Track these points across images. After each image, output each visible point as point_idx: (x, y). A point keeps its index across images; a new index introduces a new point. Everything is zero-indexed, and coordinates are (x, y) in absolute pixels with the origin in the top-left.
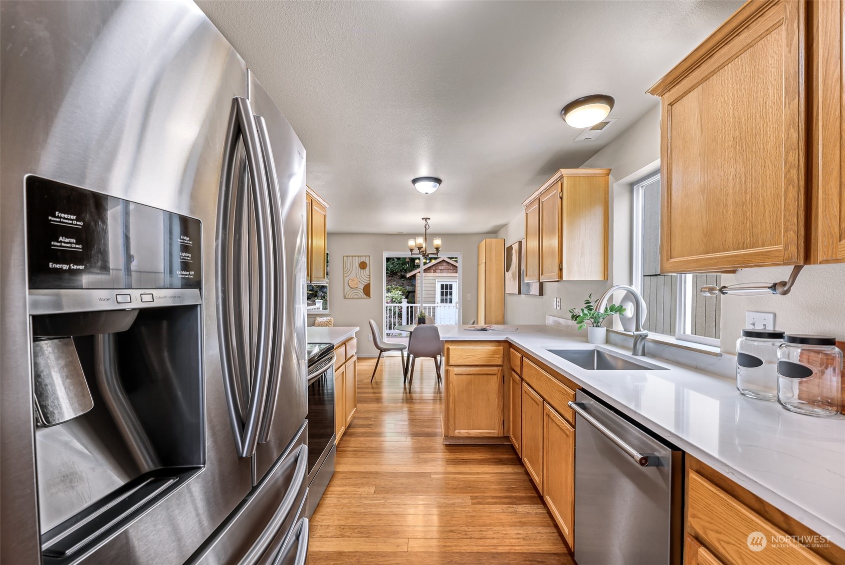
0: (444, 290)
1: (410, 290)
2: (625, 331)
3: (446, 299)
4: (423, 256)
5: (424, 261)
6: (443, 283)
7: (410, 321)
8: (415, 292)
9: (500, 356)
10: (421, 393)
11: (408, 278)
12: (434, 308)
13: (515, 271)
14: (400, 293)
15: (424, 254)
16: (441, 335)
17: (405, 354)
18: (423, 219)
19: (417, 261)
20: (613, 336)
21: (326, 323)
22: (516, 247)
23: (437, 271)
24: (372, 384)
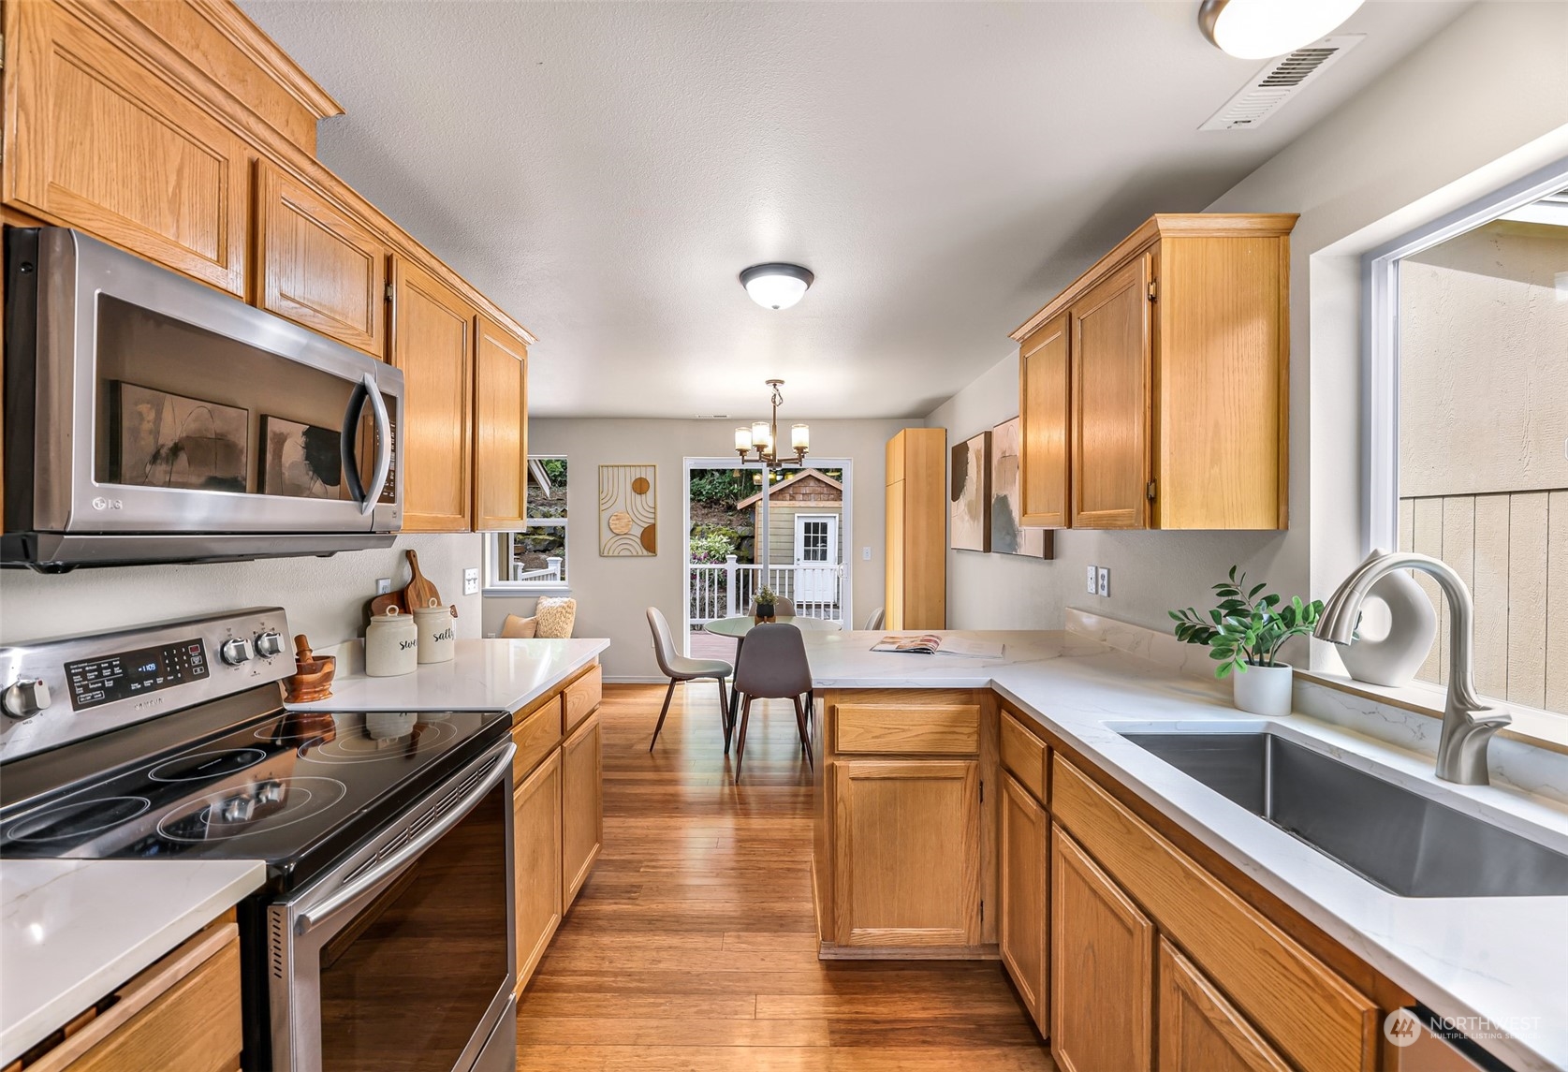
0: (812, 535)
1: (743, 534)
2: (1355, 679)
3: (815, 552)
4: (768, 465)
5: (772, 476)
6: (808, 521)
7: (743, 600)
8: (753, 537)
9: (971, 730)
10: (765, 754)
11: (741, 510)
12: (791, 571)
13: (974, 498)
14: (725, 540)
15: (769, 460)
16: (813, 676)
17: (729, 686)
18: (768, 382)
19: (756, 477)
20: (1312, 692)
21: (559, 609)
22: (976, 446)
23: (797, 496)
24: (652, 757)
